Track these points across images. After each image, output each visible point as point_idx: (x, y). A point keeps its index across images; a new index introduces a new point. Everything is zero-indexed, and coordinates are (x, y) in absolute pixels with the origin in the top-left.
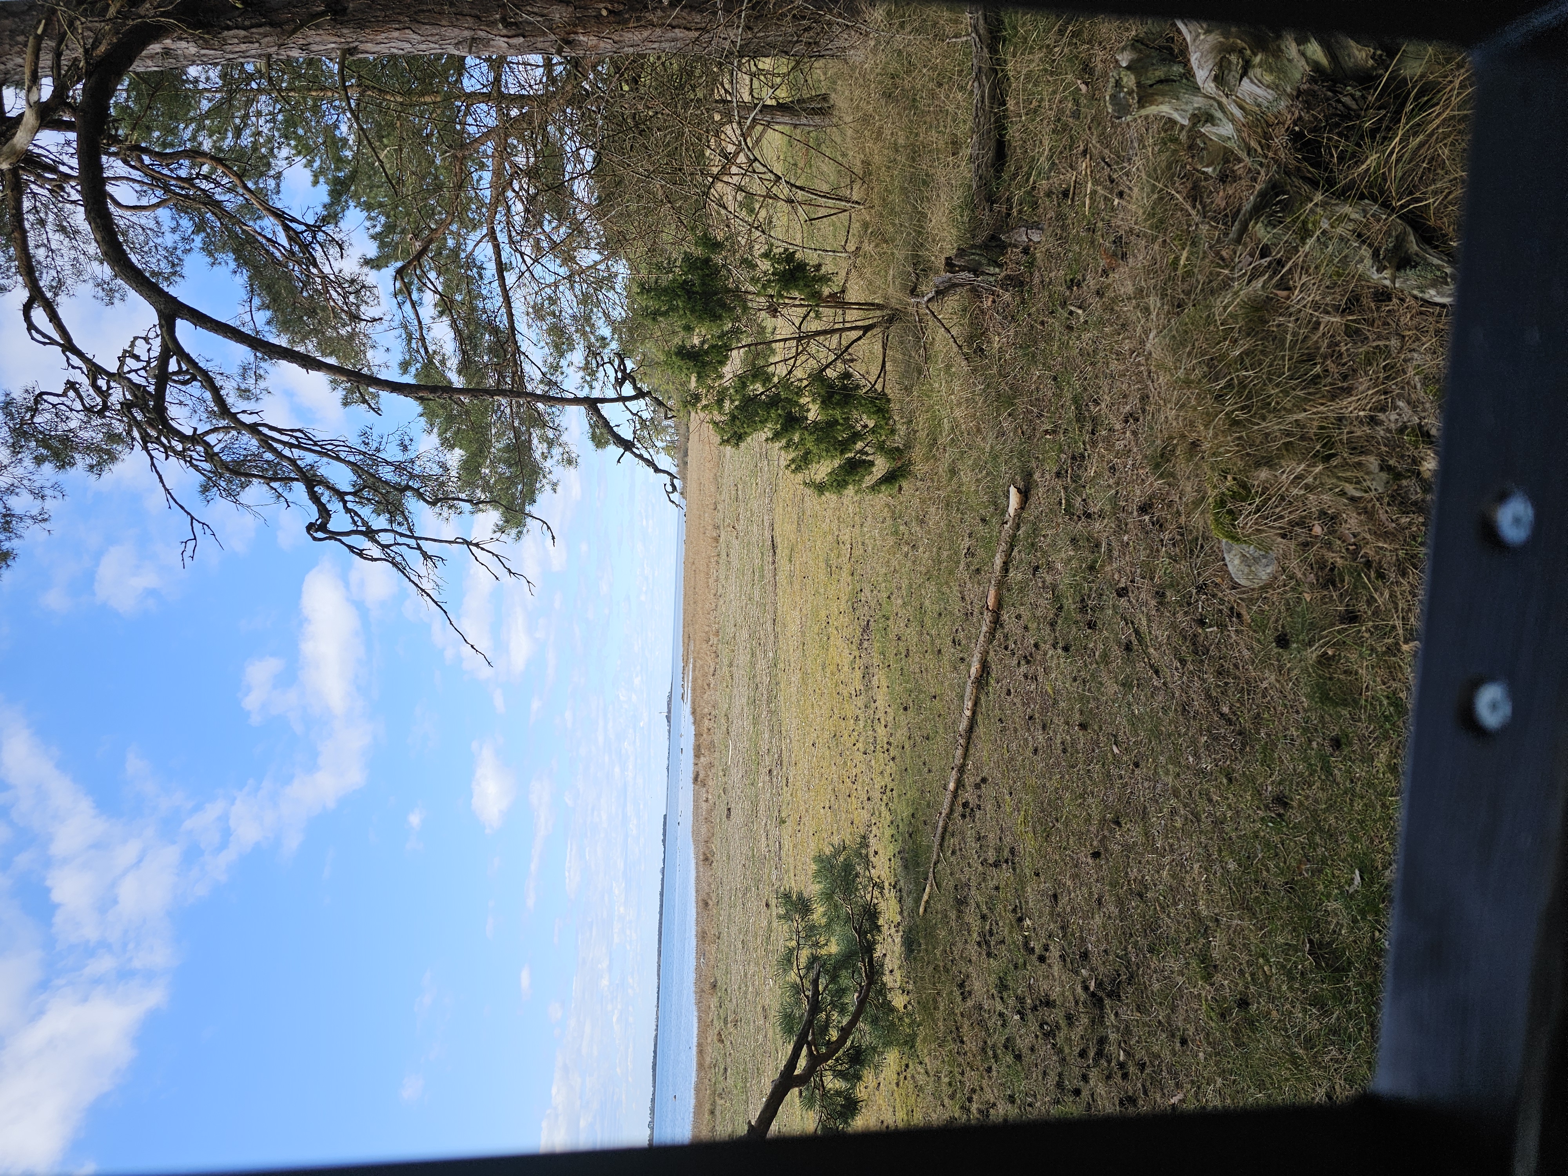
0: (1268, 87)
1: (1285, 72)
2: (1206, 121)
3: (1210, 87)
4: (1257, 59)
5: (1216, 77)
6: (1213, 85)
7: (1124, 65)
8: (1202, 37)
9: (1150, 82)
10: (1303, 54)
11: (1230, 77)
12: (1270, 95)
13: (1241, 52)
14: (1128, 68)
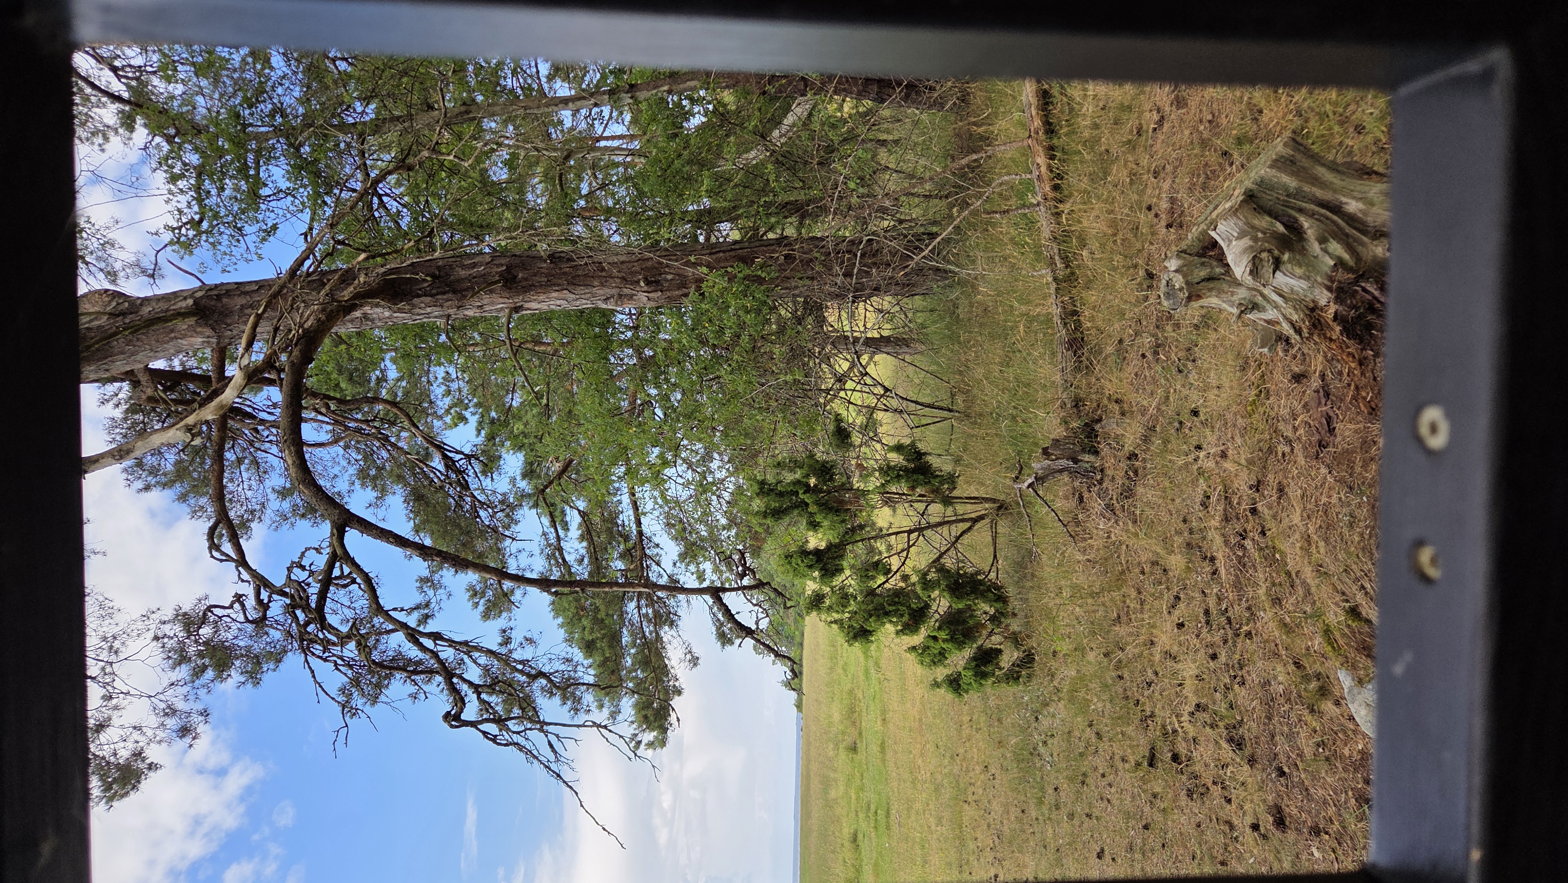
0: (1300, 278)
1: (1314, 267)
2: (1253, 308)
3: (1249, 280)
4: (1286, 257)
5: (1251, 272)
6: (1250, 278)
7: (1173, 268)
8: (1234, 243)
9: (1196, 280)
10: (1325, 251)
11: (1264, 271)
12: (1304, 284)
13: (1269, 251)
14: (1176, 271)
